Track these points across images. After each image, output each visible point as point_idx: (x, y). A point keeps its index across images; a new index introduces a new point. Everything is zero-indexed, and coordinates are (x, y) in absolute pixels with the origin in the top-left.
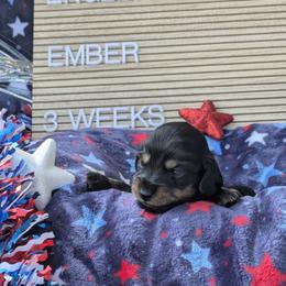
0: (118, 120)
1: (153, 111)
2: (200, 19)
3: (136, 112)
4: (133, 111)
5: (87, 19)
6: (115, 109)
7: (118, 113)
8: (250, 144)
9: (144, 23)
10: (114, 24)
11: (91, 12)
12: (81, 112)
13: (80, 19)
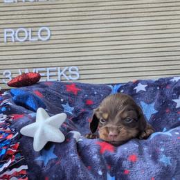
0: (50, 76)
1: (72, 70)
2: (101, 12)
3: (61, 71)
4: (59, 70)
5: (30, 12)
6: (48, 69)
7: (50, 71)
8: (137, 91)
9: (66, 14)
10: (46, 16)
11: (32, 7)
13: (25, 12)
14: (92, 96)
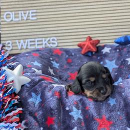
0: (38, 45)
1: (52, 40)
3: (45, 41)
4: (43, 41)
7: (38, 41)
8: (104, 53)
12: (22, 41)
14: (71, 57)
